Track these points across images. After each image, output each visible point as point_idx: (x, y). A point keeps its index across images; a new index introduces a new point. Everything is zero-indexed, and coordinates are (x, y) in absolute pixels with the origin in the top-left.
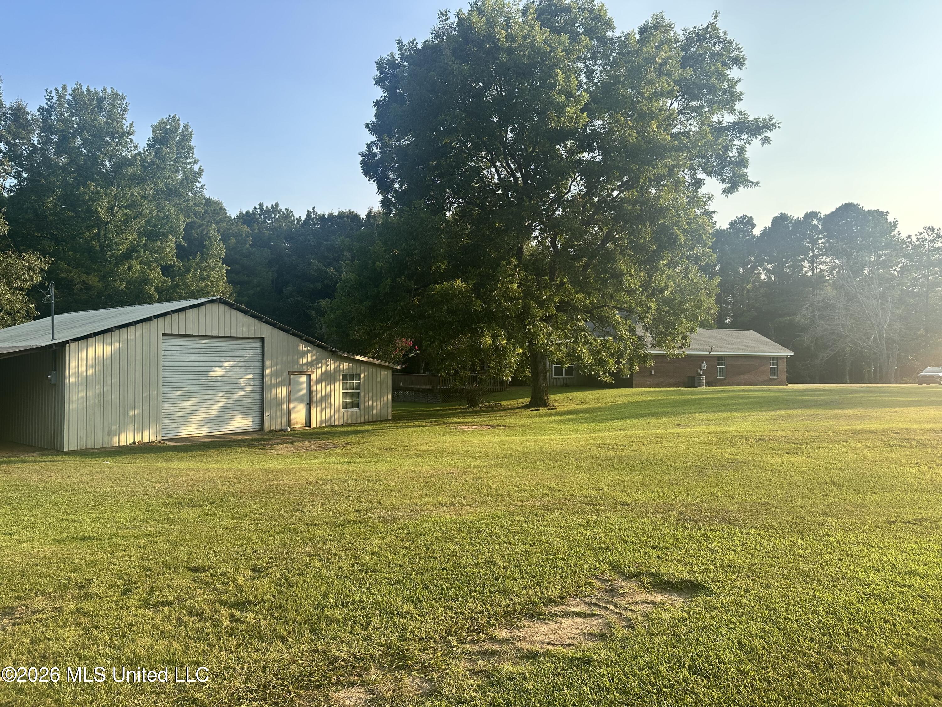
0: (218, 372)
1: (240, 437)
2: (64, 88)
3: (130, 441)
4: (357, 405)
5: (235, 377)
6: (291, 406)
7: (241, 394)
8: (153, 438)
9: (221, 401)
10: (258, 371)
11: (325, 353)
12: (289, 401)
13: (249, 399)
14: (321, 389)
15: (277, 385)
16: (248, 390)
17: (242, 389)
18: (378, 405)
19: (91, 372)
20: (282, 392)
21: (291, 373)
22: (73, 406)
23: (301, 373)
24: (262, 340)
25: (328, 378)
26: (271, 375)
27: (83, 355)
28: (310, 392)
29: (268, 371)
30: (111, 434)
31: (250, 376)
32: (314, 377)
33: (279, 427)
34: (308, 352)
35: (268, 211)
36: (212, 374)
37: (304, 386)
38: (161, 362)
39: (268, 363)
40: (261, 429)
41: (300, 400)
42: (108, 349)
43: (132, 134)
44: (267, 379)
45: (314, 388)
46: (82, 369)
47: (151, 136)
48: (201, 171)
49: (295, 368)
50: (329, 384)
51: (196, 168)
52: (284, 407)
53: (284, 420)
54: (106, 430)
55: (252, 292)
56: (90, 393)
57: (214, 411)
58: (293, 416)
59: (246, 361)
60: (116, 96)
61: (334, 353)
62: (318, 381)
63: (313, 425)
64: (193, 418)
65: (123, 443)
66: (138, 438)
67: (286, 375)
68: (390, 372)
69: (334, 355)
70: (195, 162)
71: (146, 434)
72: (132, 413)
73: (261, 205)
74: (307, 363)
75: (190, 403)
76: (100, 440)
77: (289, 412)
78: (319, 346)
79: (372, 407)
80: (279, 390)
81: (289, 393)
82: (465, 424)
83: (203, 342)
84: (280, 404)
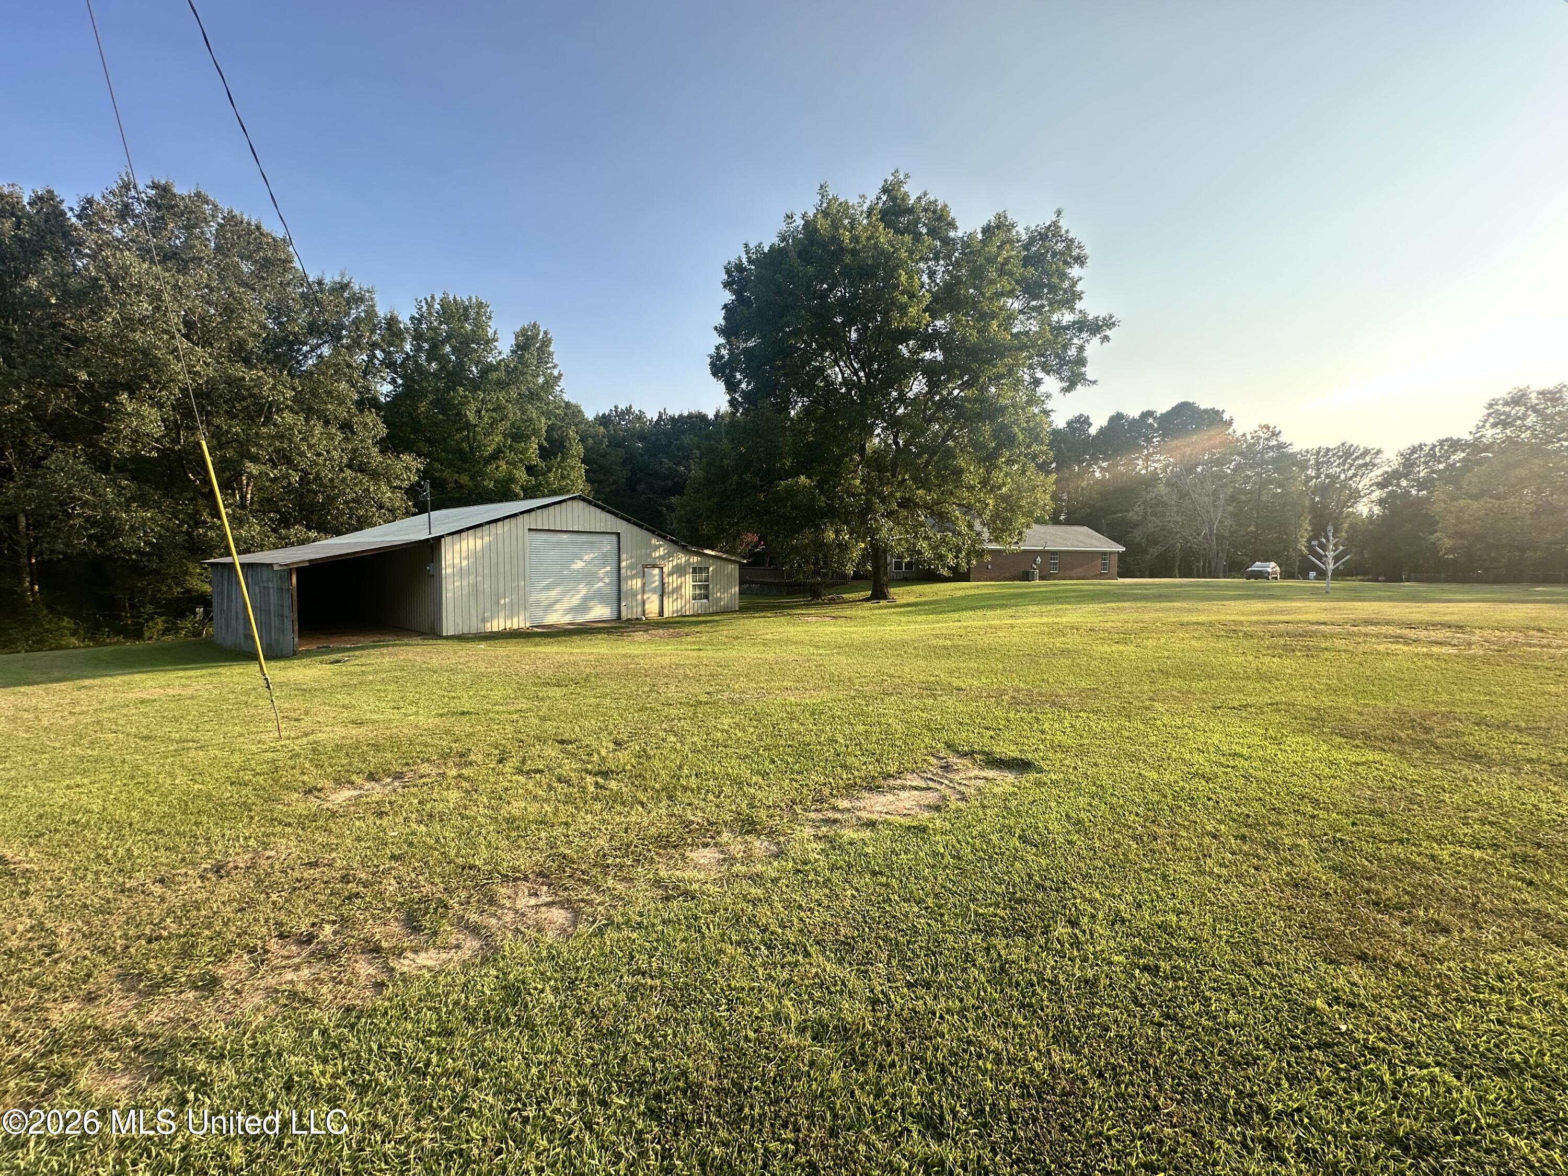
0: (579, 565)
1: (600, 625)
2: (433, 298)
3: (502, 627)
4: (706, 597)
5: (594, 569)
6: (646, 596)
7: (601, 584)
8: (522, 625)
9: (583, 591)
10: (615, 564)
11: (676, 547)
12: (643, 592)
13: (607, 590)
14: (673, 581)
15: (632, 577)
16: (607, 580)
17: (601, 580)
18: (726, 596)
19: (464, 563)
20: (637, 583)
21: (645, 566)
22: (450, 595)
23: (654, 566)
24: (618, 534)
25: (679, 570)
26: (627, 568)
27: (457, 548)
28: (663, 584)
29: (623, 564)
30: (484, 620)
31: (608, 568)
32: (666, 570)
33: (634, 616)
34: (660, 546)
35: (623, 413)
36: (574, 566)
37: (657, 578)
38: (527, 555)
39: (623, 556)
40: (619, 618)
41: (654, 591)
42: (479, 542)
43: (496, 340)
44: (623, 571)
45: (666, 580)
46: (457, 561)
47: (514, 342)
48: (560, 375)
49: (649, 561)
50: (680, 576)
51: (556, 372)
52: (639, 597)
53: (640, 610)
54: (480, 617)
55: (607, 490)
56: (465, 583)
57: (576, 600)
58: (647, 606)
59: (604, 555)
60: (480, 305)
61: (683, 547)
62: (670, 574)
63: (666, 615)
64: (557, 607)
65: (495, 629)
66: (508, 626)
67: (640, 567)
68: (737, 566)
69: (684, 549)
70: (555, 367)
71: (515, 620)
72: (502, 602)
73: (616, 407)
74: (660, 557)
75: (554, 593)
76: (474, 627)
77: (644, 603)
78: (671, 540)
79: (720, 599)
80: (634, 582)
81: (644, 585)
82: (809, 615)
83: (565, 536)
84: (635, 595)
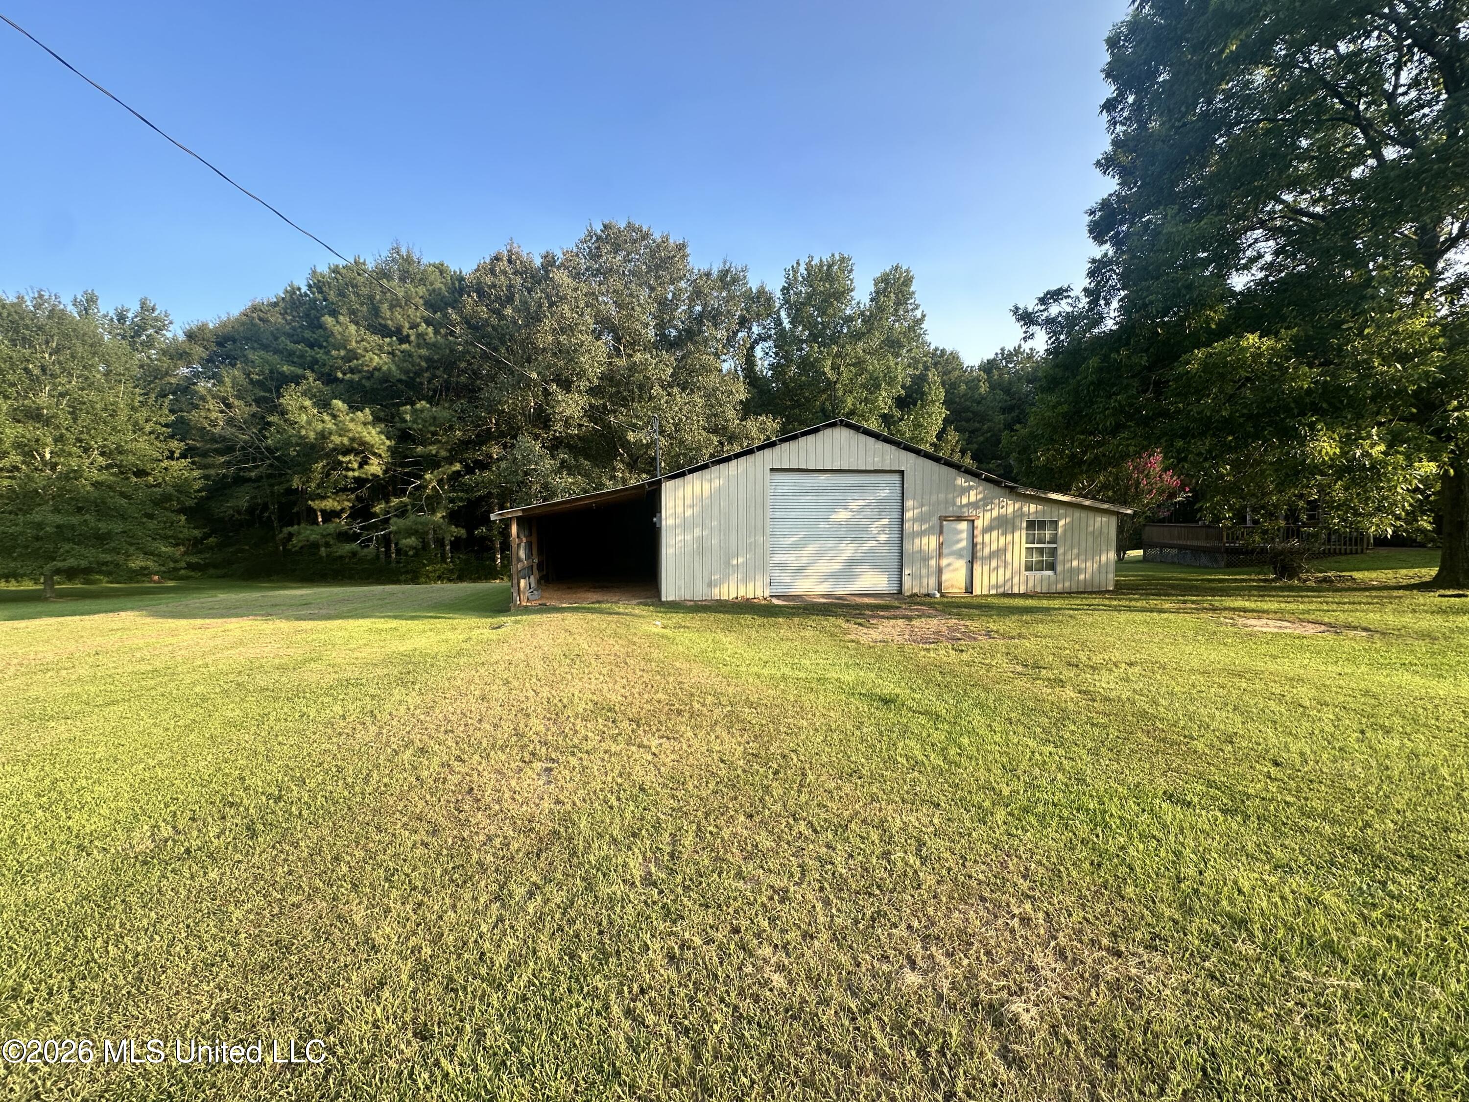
0: (842, 516)
1: (867, 600)
3: (733, 595)
4: (1052, 567)
5: (865, 522)
6: (944, 562)
7: (874, 543)
8: (759, 594)
9: (848, 551)
10: (896, 514)
11: (997, 490)
12: (940, 555)
13: (884, 550)
14: (992, 541)
15: (922, 534)
16: (883, 538)
17: (874, 538)
18: (1090, 566)
19: (689, 513)
20: (930, 543)
21: (943, 519)
22: (671, 551)
23: (959, 519)
24: (902, 472)
25: (1003, 524)
26: (914, 520)
28: (974, 545)
29: (908, 515)
30: (710, 585)
31: (885, 521)
32: (979, 523)
33: (924, 591)
34: (970, 488)
36: (835, 518)
37: (964, 535)
38: (769, 502)
39: (909, 504)
40: (900, 592)
41: (959, 554)
42: (706, 486)
44: (907, 526)
45: (979, 539)
48: (924, 316)
49: (950, 511)
50: (1005, 534)
52: (933, 562)
53: (933, 581)
54: (706, 580)
57: (837, 564)
58: (944, 577)
59: (880, 502)
61: (1012, 489)
62: (987, 530)
63: (977, 591)
64: (808, 572)
65: (725, 597)
66: (742, 593)
67: (935, 520)
68: (1113, 521)
69: (1013, 492)
71: (751, 586)
72: (735, 562)
74: (969, 504)
76: (700, 593)
77: (940, 571)
78: (988, 480)
79: (1078, 570)
80: (925, 540)
81: (941, 546)
83: (823, 477)
84: (925, 559)
